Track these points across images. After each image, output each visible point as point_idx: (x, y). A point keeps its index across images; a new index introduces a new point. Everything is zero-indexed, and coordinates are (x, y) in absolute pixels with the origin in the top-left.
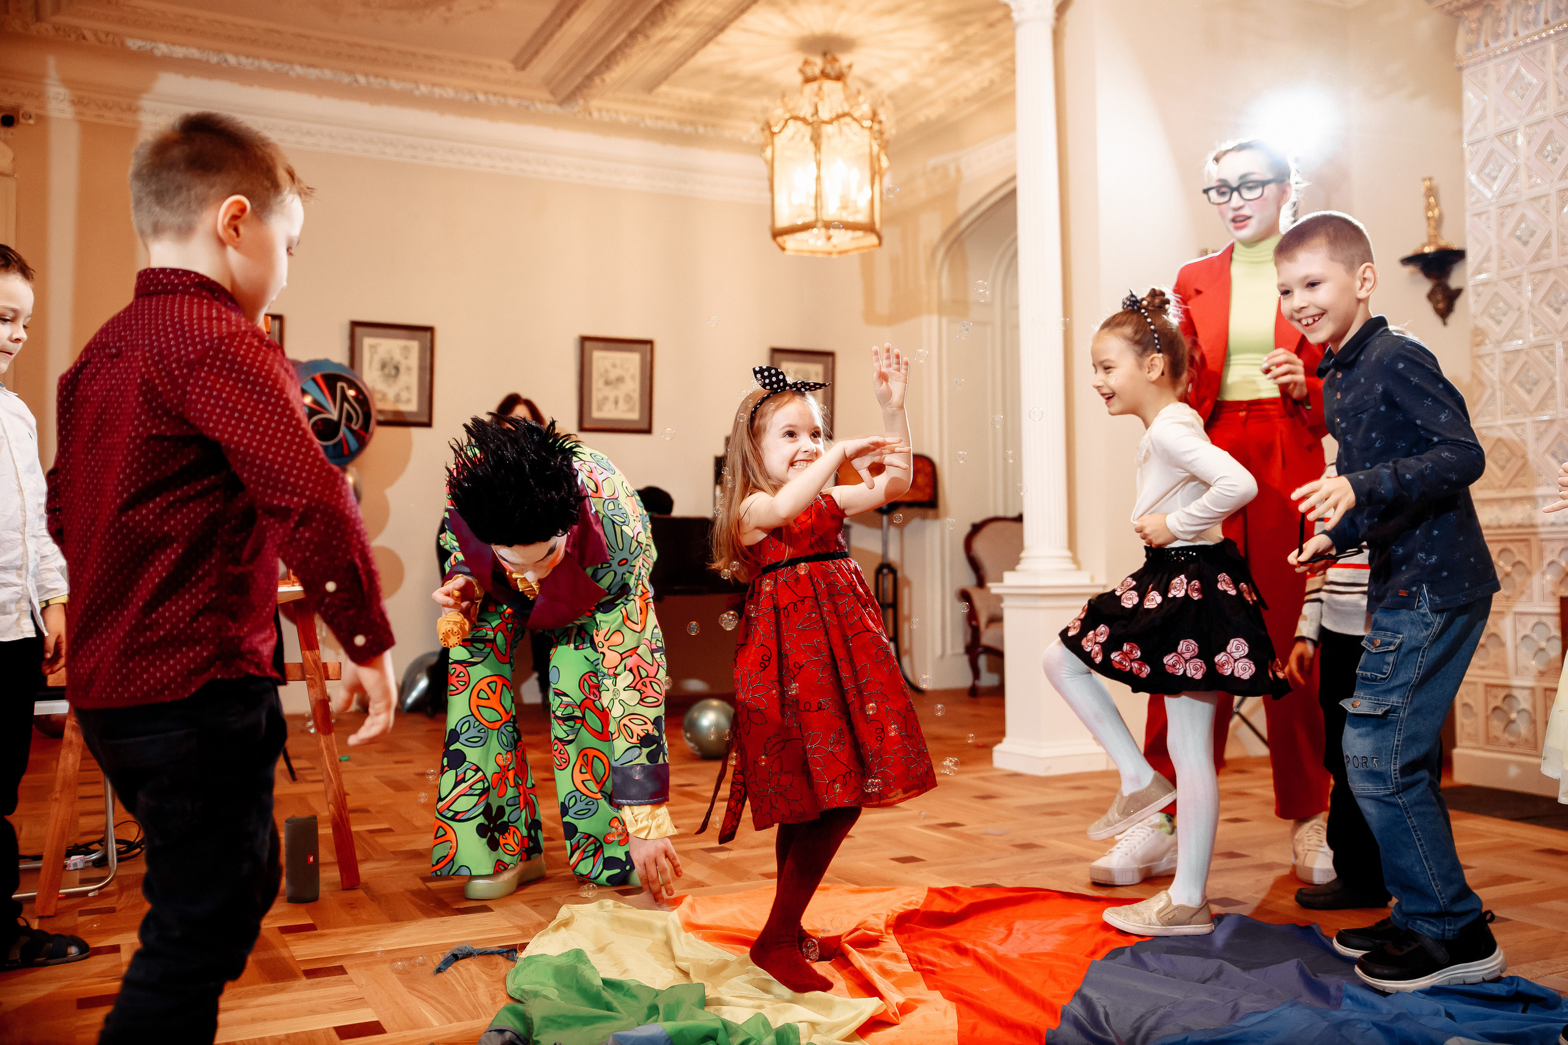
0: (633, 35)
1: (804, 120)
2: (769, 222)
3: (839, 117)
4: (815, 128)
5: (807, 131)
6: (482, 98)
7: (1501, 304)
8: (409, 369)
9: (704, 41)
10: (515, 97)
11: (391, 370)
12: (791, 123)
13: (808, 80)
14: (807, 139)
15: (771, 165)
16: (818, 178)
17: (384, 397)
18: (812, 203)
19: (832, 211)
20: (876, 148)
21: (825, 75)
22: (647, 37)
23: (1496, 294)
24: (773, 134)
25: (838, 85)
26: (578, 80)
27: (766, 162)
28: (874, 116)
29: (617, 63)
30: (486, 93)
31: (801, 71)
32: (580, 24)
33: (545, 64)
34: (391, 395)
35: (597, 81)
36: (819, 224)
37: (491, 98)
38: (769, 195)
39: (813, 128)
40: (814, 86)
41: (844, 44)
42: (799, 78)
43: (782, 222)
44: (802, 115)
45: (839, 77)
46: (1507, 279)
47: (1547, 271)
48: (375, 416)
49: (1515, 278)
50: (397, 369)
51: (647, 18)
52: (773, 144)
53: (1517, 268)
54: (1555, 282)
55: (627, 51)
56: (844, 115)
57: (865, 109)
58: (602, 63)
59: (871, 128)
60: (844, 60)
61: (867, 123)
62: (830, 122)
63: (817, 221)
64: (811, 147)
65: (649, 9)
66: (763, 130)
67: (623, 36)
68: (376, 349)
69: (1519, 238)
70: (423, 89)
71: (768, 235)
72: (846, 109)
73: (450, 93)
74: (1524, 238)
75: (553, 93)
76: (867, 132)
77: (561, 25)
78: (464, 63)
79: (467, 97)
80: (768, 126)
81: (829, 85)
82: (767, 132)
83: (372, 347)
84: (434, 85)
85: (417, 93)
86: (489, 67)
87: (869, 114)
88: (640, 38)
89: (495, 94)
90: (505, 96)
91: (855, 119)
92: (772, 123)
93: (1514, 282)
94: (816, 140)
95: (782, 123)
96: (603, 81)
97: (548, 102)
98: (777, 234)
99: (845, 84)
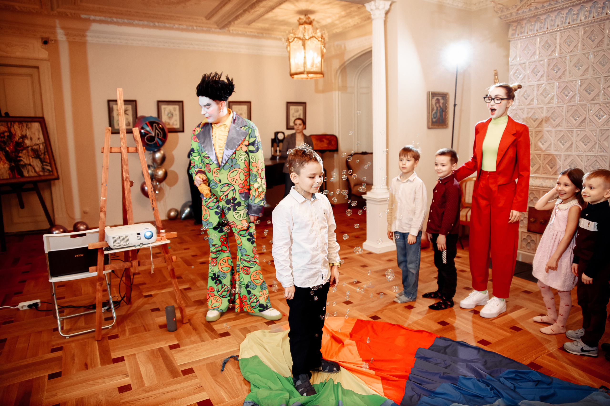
0: (245, 11)
1: (299, 38)
2: (289, 71)
3: (310, 38)
4: (304, 41)
5: (301, 42)
6: (195, 28)
7: (518, 116)
8: (176, 115)
9: (268, 12)
10: (206, 27)
11: (171, 116)
12: (296, 39)
13: (300, 24)
14: (301, 44)
15: (289, 53)
16: (305, 57)
17: (169, 124)
18: (303, 65)
19: (309, 68)
20: (323, 47)
21: (305, 23)
22: (249, 12)
23: (516, 113)
24: (290, 42)
25: (310, 26)
26: (226, 23)
27: (288, 51)
28: (322, 37)
29: (239, 18)
30: (196, 26)
31: (298, 21)
32: (228, 7)
33: (215, 18)
34: (171, 123)
35: (232, 23)
36: (305, 73)
37: (198, 28)
38: (289, 62)
39: (303, 41)
40: (303, 26)
41: (312, 12)
42: (298, 23)
43: (293, 71)
44: (299, 36)
45: (310, 23)
46: (520, 109)
47: (532, 108)
48: (166, 131)
49: (522, 109)
50: (172, 115)
51: (250, 6)
52: (290, 46)
53: (523, 106)
54: (534, 113)
55: (243, 15)
56: (313, 37)
57: (319, 34)
58: (234, 18)
59: (321, 41)
60: (312, 17)
61: (320, 39)
62: (308, 40)
63: (304, 71)
64: (303, 47)
65: (250, 4)
66: (287, 41)
67: (242, 11)
68: (166, 109)
69: (524, 97)
70: (176, 26)
71: (289, 75)
72: (313, 35)
73: (185, 27)
74: (526, 97)
75: (218, 25)
76: (320, 43)
77: (221, 8)
78: (189, 18)
79: (190, 28)
80: (288, 40)
81: (307, 26)
82: (288, 42)
83: (164, 108)
84: (180, 24)
85: (174, 27)
86: (198, 19)
87: (321, 37)
88: (247, 12)
89: (199, 27)
90: (202, 27)
91: (316, 38)
92: (290, 38)
93: (522, 111)
94: (304, 45)
95: (293, 39)
96: (234, 23)
97: (216, 28)
98: (292, 75)
99: (312, 25)
